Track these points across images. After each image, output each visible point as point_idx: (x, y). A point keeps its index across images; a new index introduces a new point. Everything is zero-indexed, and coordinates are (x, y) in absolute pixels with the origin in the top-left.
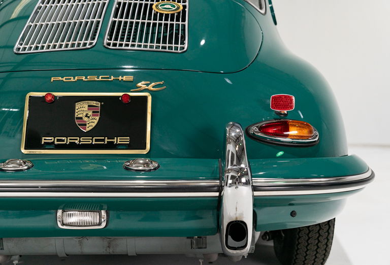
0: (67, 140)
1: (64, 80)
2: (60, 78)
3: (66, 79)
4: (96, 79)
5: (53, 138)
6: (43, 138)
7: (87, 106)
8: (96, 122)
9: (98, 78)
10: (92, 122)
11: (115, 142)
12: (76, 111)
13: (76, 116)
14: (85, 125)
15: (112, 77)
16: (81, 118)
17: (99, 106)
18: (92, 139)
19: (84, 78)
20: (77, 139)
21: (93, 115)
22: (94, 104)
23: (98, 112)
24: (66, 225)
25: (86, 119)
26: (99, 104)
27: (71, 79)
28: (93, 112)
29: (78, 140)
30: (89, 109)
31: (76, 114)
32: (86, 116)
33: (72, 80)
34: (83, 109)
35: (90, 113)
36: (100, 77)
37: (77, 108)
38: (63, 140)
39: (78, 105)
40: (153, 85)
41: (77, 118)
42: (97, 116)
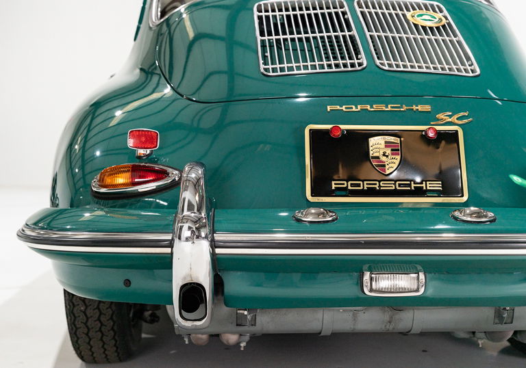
1: (344, 110)
2: (338, 107)
3: (346, 108)
4: (384, 109)
5: (345, 182)
6: (333, 182)
7: (383, 143)
8: (397, 162)
9: (387, 107)
10: (392, 163)
11: (425, 188)
12: (371, 148)
13: (371, 155)
14: (384, 166)
15: (404, 106)
16: (378, 158)
17: (399, 142)
18: (395, 184)
19: (369, 107)
20: (376, 184)
21: (392, 154)
22: (392, 141)
23: (398, 150)
24: (376, 291)
25: (384, 159)
26: (397, 140)
27: (352, 108)
28: (392, 150)
29: (378, 185)
30: (386, 146)
31: (371, 152)
32: (384, 155)
33: (354, 109)
34: (378, 146)
35: (388, 151)
36: (389, 106)
37: (371, 144)
38: (359, 185)
39: (372, 141)
40: (456, 117)
41: (373, 158)
42: (398, 154)
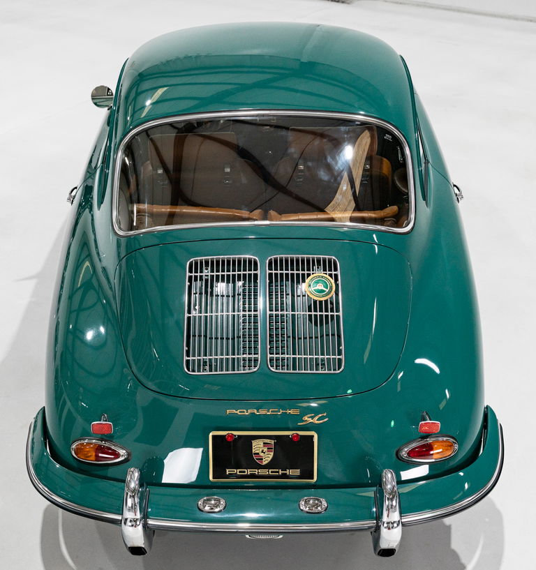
0: (248, 472)
1: (239, 414)
2: (235, 411)
3: (240, 412)
4: (267, 412)
5: (236, 470)
6: (227, 470)
7: (262, 444)
8: (271, 457)
10: (267, 458)
12: (253, 448)
13: (253, 452)
14: (262, 459)
15: (281, 410)
16: (258, 454)
18: (269, 471)
19: (255, 411)
21: (268, 451)
22: (269, 442)
23: (272, 449)
25: (262, 454)
26: (272, 442)
28: (268, 449)
29: (257, 471)
30: (264, 446)
31: (253, 450)
32: (262, 452)
33: (245, 413)
34: (259, 446)
35: (265, 449)
36: (270, 410)
37: (254, 445)
38: (244, 472)
39: (254, 443)
40: (317, 418)
41: (255, 454)
42: (271, 451)
